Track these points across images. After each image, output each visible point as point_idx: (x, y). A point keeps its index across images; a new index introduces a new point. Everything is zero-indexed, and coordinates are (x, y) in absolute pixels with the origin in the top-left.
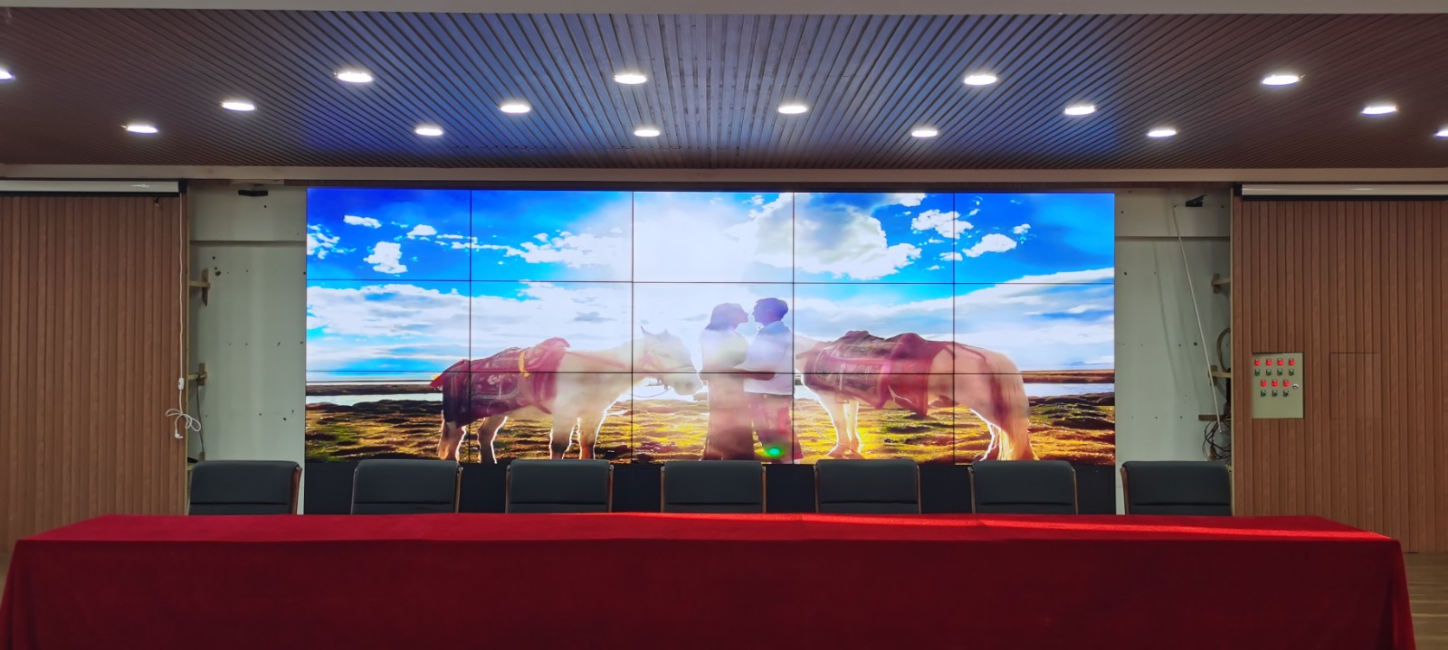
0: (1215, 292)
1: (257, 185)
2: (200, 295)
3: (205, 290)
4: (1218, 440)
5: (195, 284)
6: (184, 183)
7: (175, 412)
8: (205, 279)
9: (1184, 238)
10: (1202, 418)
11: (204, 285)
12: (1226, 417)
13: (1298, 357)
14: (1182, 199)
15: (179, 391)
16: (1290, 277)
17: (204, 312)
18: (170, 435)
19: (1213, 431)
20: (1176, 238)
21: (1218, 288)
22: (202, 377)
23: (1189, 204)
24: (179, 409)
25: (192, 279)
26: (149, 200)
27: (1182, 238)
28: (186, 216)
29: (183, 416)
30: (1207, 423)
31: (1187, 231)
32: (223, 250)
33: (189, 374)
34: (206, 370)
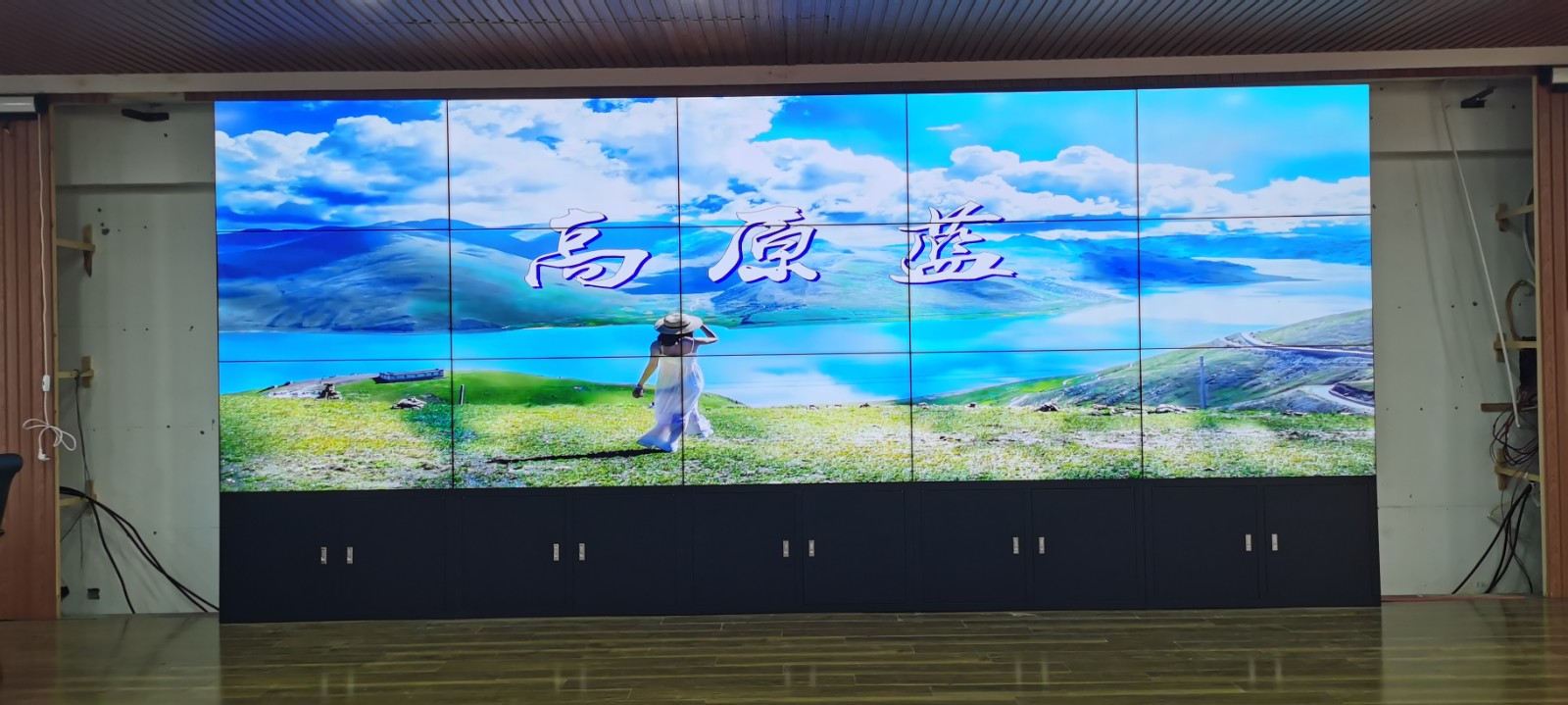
0: (1502, 229)
1: (150, 104)
2: (82, 261)
3: (88, 255)
4: (1515, 439)
5: (67, 244)
6: (42, 101)
7: (40, 424)
8: (87, 240)
9: (1463, 154)
10: (1486, 408)
11: (83, 247)
12: (1528, 402)
14: (1457, 97)
15: (43, 393)
17: (87, 284)
18: (32, 455)
19: (1507, 425)
20: (1447, 155)
21: (1508, 224)
22: (83, 375)
23: (1465, 104)
24: (44, 420)
25: (62, 236)
27: (1459, 153)
28: (48, 148)
29: (50, 429)
30: (1497, 414)
31: (1466, 143)
32: (112, 199)
33: (60, 370)
34: (92, 367)
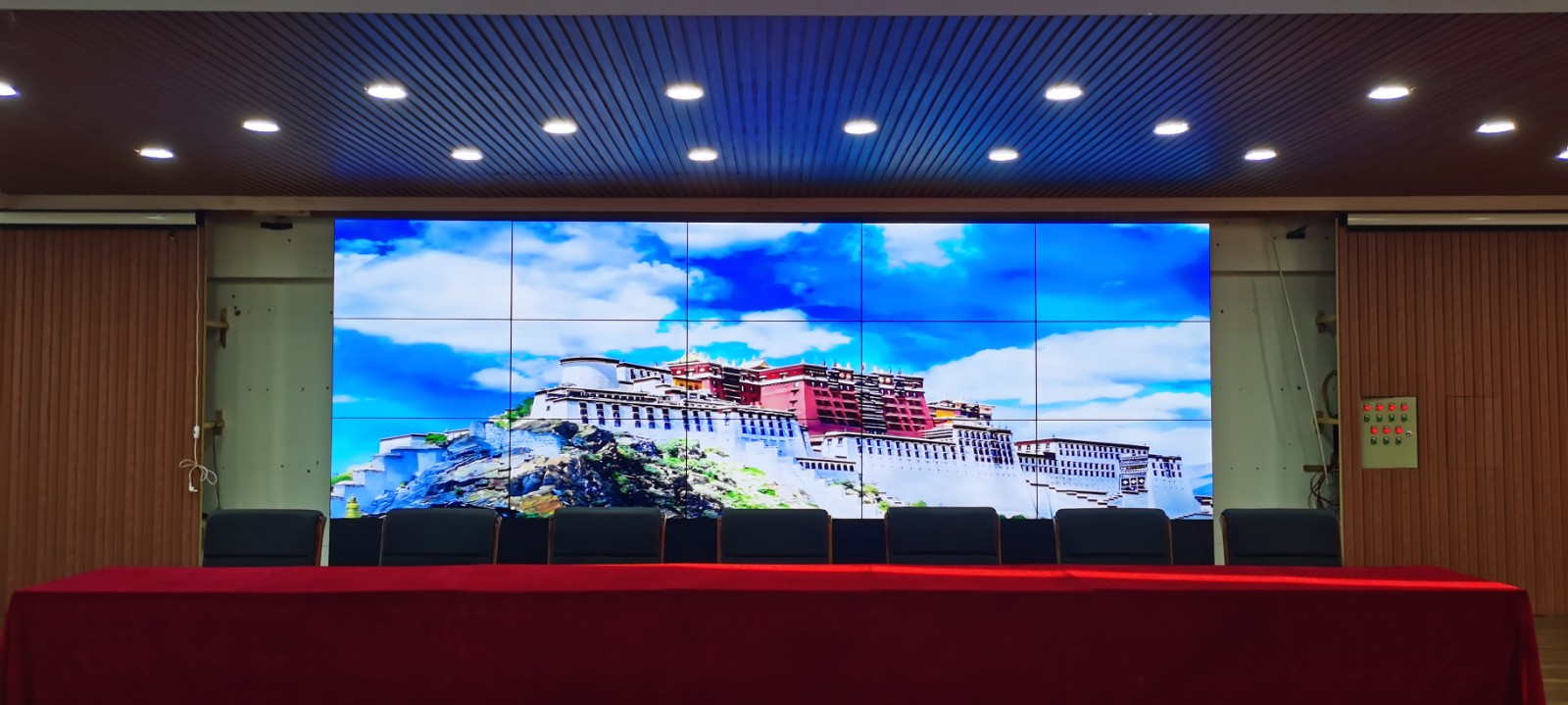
0: (1320, 331)
1: (280, 217)
2: (218, 336)
3: (223, 331)
4: (1325, 493)
5: (212, 324)
6: (201, 215)
7: (189, 463)
8: (223, 319)
9: (1286, 273)
10: (1307, 468)
11: (221, 325)
12: (1333, 467)
13: (1412, 401)
14: (1283, 230)
15: (193, 439)
16: (1402, 315)
17: (222, 355)
18: (184, 487)
19: (1320, 483)
20: (1276, 273)
21: (1324, 327)
22: (219, 425)
23: (1290, 236)
24: (193, 459)
25: (208, 319)
26: (164, 234)
27: (1283, 272)
28: (203, 251)
29: (198, 468)
30: (1313, 474)
31: (1289, 265)
32: (243, 287)
33: (205, 422)
34: (224, 418)
